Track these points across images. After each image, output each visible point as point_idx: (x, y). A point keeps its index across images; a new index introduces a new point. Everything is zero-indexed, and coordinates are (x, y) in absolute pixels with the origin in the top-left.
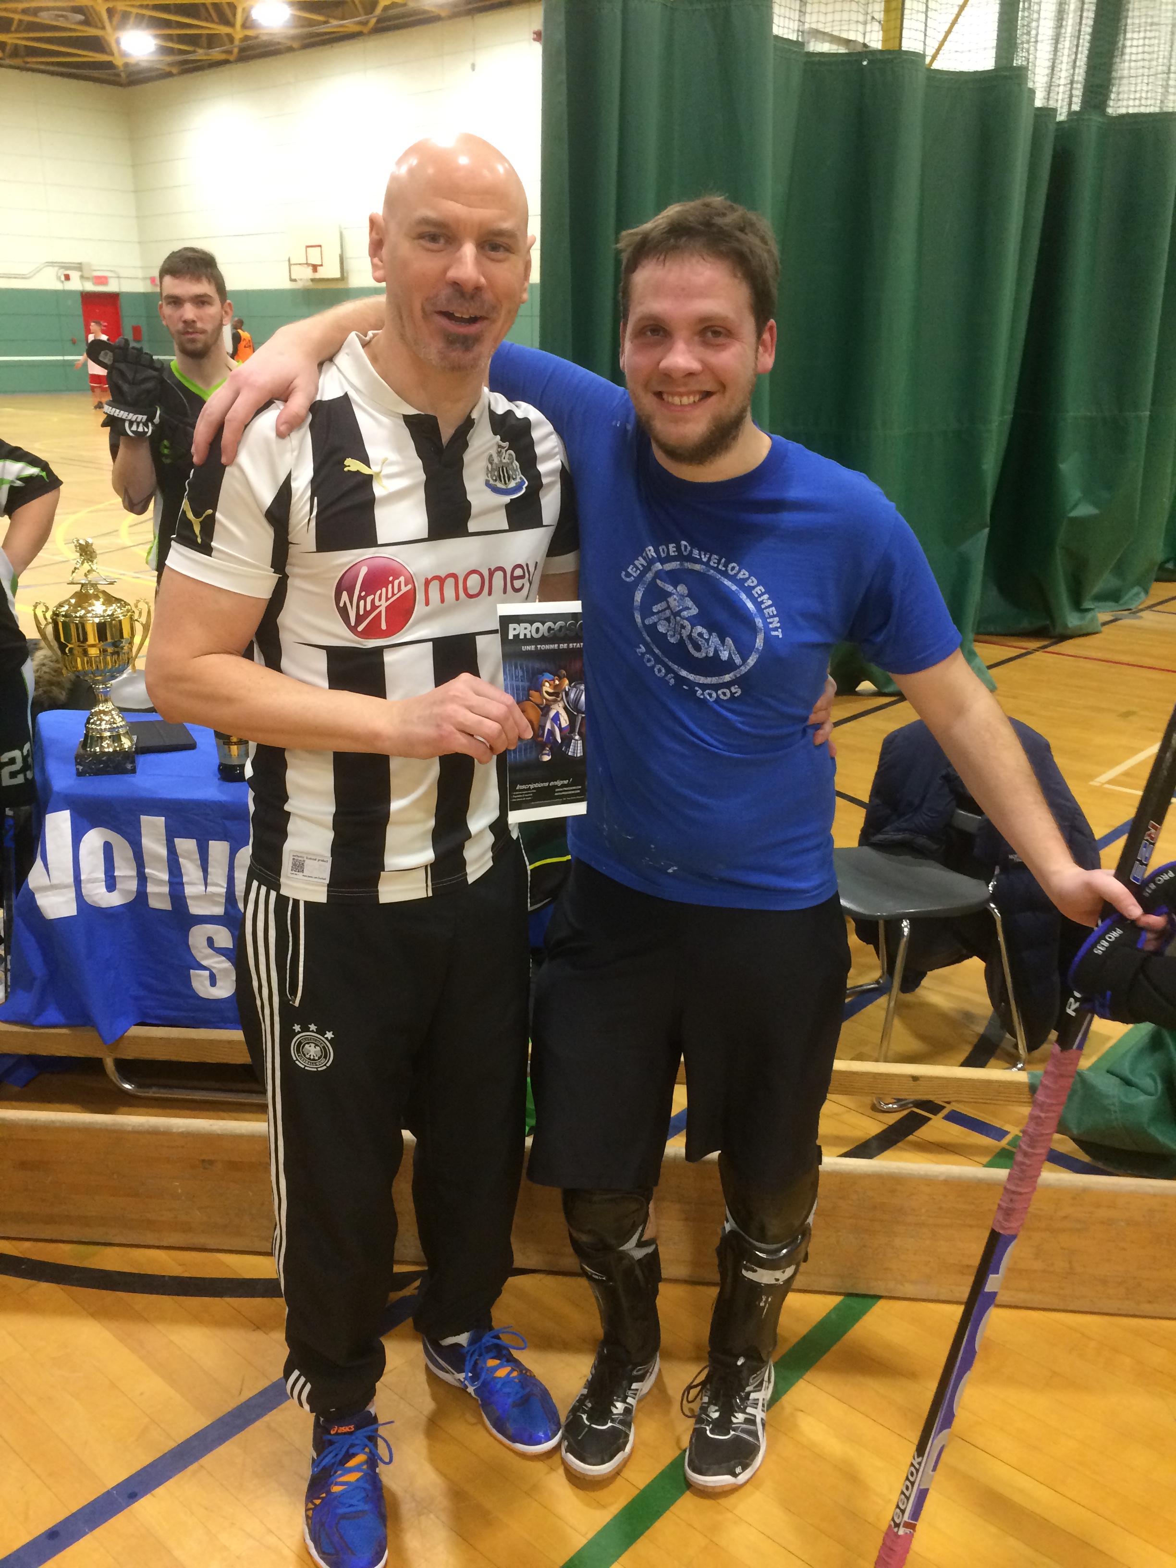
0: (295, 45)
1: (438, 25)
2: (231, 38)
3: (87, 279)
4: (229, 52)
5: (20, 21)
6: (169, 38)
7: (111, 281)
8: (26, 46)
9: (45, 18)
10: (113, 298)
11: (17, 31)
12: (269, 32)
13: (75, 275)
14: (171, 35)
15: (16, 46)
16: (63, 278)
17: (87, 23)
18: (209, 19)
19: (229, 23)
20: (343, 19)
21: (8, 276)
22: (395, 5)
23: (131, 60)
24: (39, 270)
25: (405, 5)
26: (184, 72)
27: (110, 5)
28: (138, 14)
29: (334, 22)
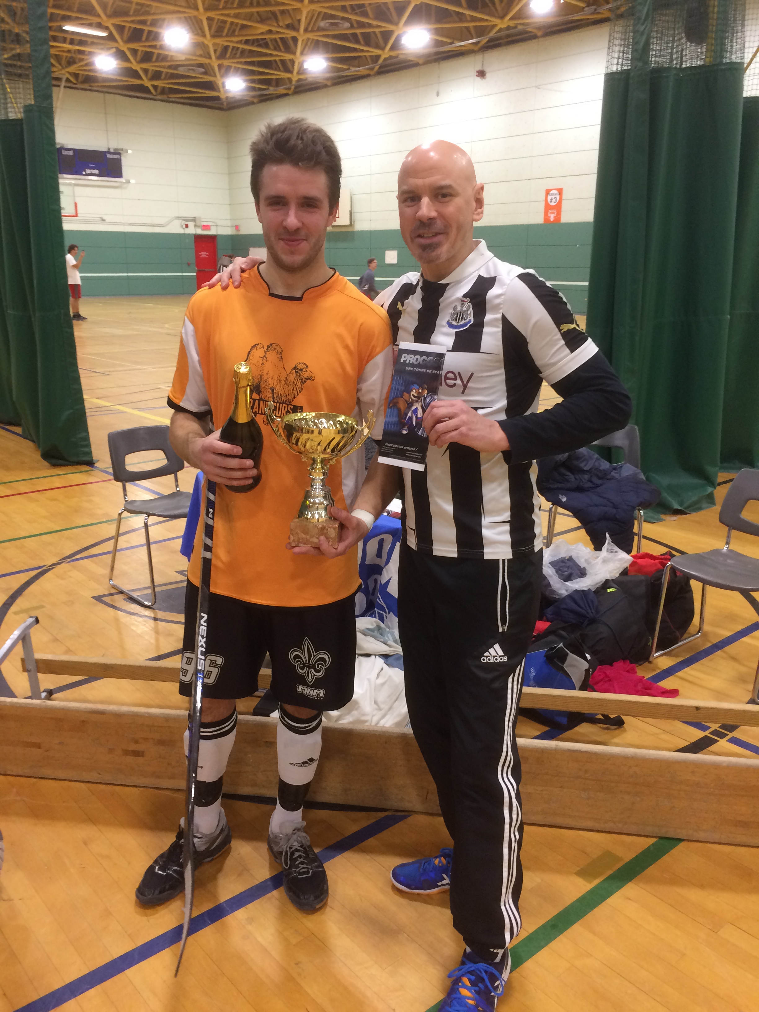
0: (329, 83)
1: (415, 71)
2: (290, 80)
3: (199, 226)
4: (289, 89)
5: (167, 73)
6: (253, 81)
7: (212, 228)
8: (169, 88)
9: (181, 71)
10: (213, 238)
11: (165, 79)
12: (313, 76)
13: (191, 224)
14: (254, 79)
15: (164, 88)
16: (184, 226)
17: (206, 73)
18: (278, 69)
19: (290, 71)
20: (358, 67)
21: (153, 225)
22: (391, 57)
23: (230, 95)
24: (170, 222)
25: (397, 57)
26: (261, 101)
27: (220, 62)
28: (235, 67)
29: (353, 69)
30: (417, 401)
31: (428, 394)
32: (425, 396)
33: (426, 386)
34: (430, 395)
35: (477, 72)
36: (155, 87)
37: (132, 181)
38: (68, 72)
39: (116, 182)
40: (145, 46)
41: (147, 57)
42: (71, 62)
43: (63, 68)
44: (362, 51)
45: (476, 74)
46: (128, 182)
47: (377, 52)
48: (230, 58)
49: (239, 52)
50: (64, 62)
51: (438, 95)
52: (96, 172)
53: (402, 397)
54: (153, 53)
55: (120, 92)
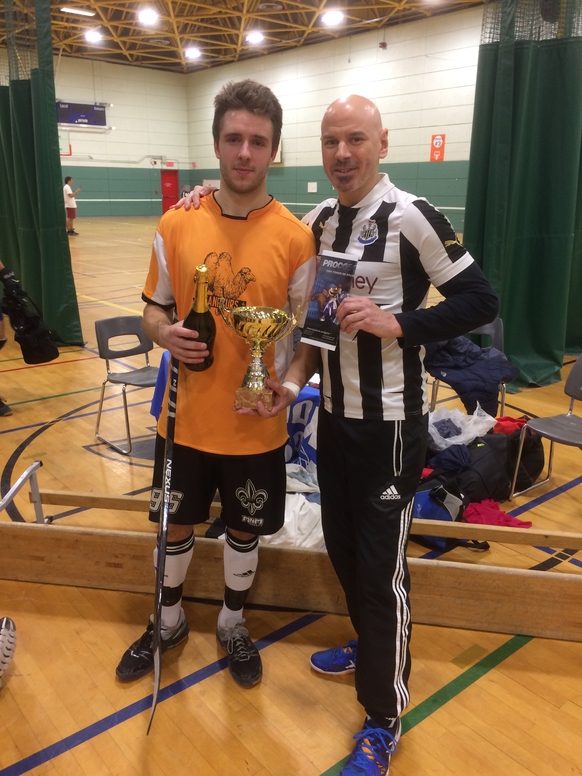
0: (265, 53)
1: (333, 42)
2: (235, 50)
3: (164, 163)
4: (234, 57)
5: (141, 44)
6: (207, 51)
7: (175, 164)
8: (143, 56)
9: (152, 43)
10: (175, 172)
11: (139, 49)
12: (253, 47)
13: (158, 162)
14: (208, 49)
15: (138, 56)
16: (153, 163)
17: (170, 45)
18: (226, 41)
19: (235, 43)
20: (288, 40)
21: (129, 162)
22: (313, 32)
23: (189, 62)
24: (143, 159)
25: (318, 32)
26: (213, 66)
27: (181, 36)
28: (193, 40)
29: (284, 41)
30: (333, 297)
31: (342, 292)
32: (340, 293)
33: (341, 285)
34: (344, 293)
35: (380, 44)
36: (131, 55)
37: (114, 128)
38: (65, 44)
39: (101, 129)
40: (123, 24)
41: (125, 32)
42: (67, 36)
43: (61, 41)
44: (291, 27)
45: (379, 45)
46: (110, 129)
47: (303, 28)
48: (189, 33)
49: (196, 29)
50: (61, 36)
51: (349, 62)
52: (86, 121)
53: (322, 293)
54: (130, 29)
55: (104, 59)
